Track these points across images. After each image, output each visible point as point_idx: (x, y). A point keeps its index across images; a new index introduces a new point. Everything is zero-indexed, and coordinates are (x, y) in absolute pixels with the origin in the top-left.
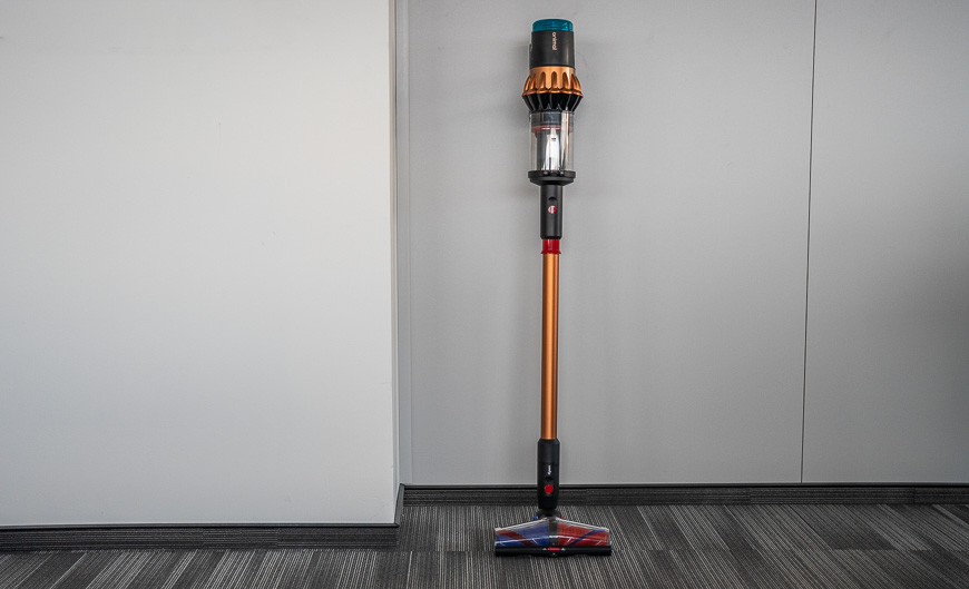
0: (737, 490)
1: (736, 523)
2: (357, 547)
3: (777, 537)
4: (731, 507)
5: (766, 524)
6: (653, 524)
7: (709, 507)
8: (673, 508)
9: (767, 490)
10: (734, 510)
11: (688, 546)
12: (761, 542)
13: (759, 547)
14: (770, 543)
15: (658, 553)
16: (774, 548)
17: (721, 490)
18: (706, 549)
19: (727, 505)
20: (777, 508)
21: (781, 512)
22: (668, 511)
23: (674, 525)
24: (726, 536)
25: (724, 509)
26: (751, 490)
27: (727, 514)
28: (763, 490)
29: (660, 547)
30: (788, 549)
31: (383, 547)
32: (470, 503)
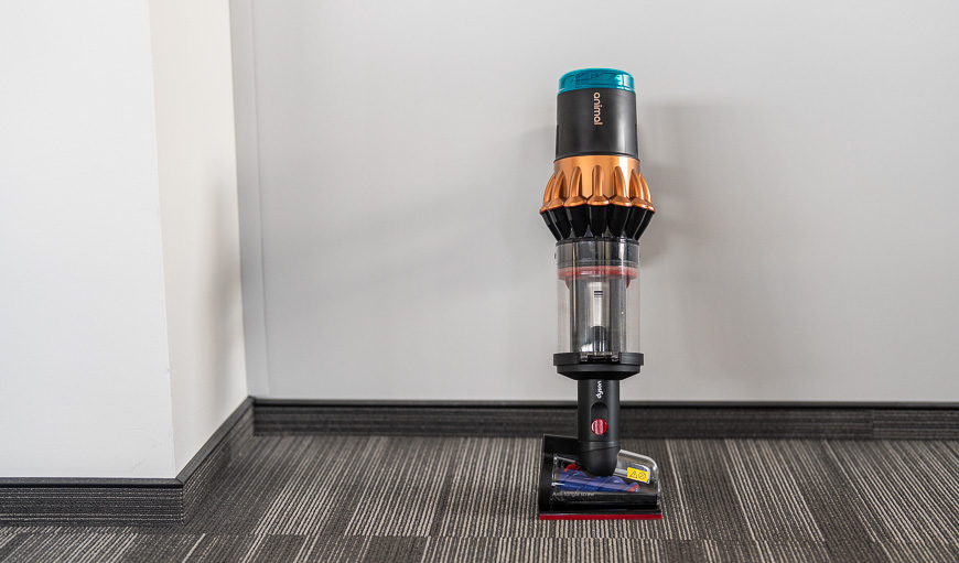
0: (848, 415)
1: (842, 479)
2: (104, 524)
3: (925, 516)
4: (837, 444)
5: (900, 483)
6: (686, 479)
7: (797, 445)
8: (731, 445)
9: (903, 414)
10: (842, 450)
11: (743, 529)
12: (889, 524)
13: (885, 535)
14: (908, 526)
15: (680, 545)
16: (916, 539)
17: (818, 414)
18: (778, 538)
19: (829, 440)
20: (922, 448)
21: (929, 456)
22: (720, 452)
23: (725, 480)
24: (819, 507)
25: (823, 449)
26: (874, 414)
27: (827, 460)
28: (895, 413)
29: (687, 532)
30: (943, 541)
31: (155, 524)
32: (369, 432)
